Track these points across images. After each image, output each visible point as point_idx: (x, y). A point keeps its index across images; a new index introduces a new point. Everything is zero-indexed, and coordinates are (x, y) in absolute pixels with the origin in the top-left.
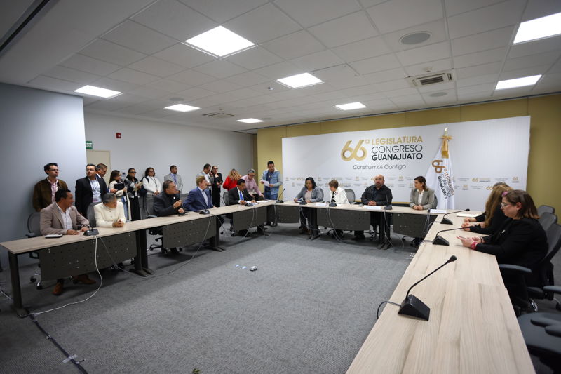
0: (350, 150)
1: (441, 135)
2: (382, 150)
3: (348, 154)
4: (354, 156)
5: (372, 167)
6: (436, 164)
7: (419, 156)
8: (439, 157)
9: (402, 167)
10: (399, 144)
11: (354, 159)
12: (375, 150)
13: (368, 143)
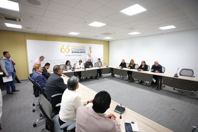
1: (89, 47)
2: (75, 50)
3: (63, 50)
4: (65, 51)
5: (72, 56)
6: (89, 55)
7: (84, 52)
8: (89, 53)
9: (80, 55)
10: (79, 48)
12: (73, 50)
13: (70, 47)
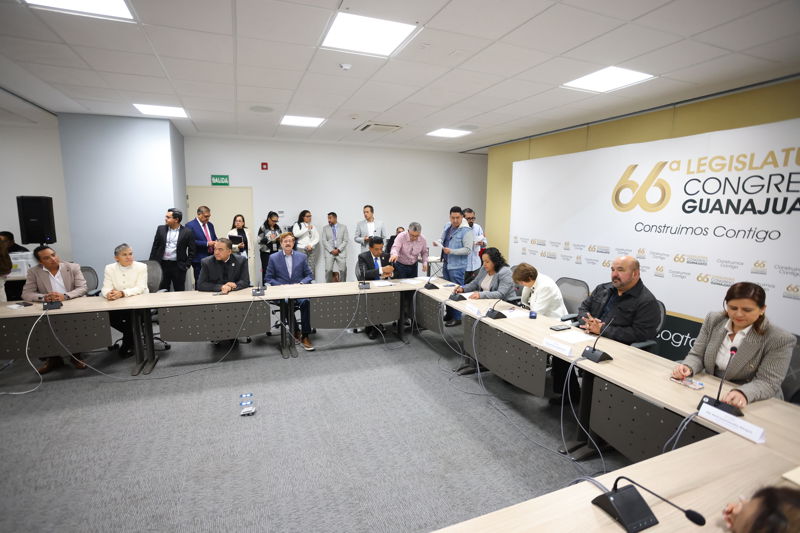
0: (633, 186)
2: (712, 186)
3: (626, 196)
4: (639, 199)
5: (679, 230)
9: (766, 236)
10: (767, 171)
11: (638, 207)
12: (693, 187)
13: (678, 169)
